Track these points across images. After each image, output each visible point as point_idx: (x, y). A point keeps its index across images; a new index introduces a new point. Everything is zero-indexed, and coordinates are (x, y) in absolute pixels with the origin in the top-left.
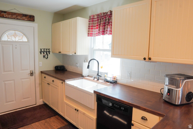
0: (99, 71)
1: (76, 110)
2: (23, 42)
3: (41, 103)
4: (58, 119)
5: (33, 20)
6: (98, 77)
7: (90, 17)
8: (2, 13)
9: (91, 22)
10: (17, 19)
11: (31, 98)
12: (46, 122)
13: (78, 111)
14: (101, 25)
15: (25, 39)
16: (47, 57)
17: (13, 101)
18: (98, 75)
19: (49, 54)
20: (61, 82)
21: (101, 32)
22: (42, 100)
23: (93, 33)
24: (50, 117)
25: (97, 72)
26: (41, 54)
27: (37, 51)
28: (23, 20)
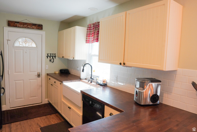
0: (92, 74)
1: (69, 107)
2: (32, 47)
3: (47, 102)
4: (57, 116)
5: (42, 29)
6: (91, 80)
7: (88, 26)
8: (16, 24)
9: (89, 30)
10: (28, 28)
11: (37, 97)
12: (46, 118)
13: (70, 108)
14: (95, 33)
15: (34, 45)
16: (53, 61)
17: (22, 98)
18: (91, 78)
19: (55, 58)
20: (60, 83)
21: (95, 39)
22: (47, 99)
23: (90, 40)
24: (51, 114)
25: (91, 75)
26: (48, 58)
27: (44, 56)
28: (33, 29)
